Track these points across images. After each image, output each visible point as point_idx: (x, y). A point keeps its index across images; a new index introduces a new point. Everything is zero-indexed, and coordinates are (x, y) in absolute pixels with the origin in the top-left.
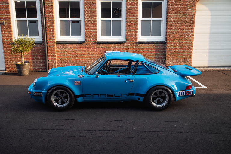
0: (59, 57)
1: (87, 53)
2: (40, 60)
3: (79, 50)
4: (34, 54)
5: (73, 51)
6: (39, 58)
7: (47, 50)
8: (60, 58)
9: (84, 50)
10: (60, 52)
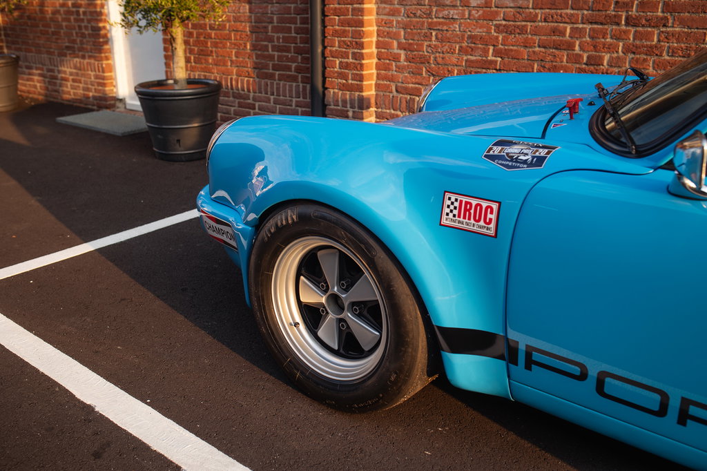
0: (387, 68)
1: (577, 59)
2: (294, 79)
3: (523, 30)
4: (271, 40)
5: (477, 32)
6: (289, 68)
7: (324, 15)
8: (392, 79)
9: (554, 31)
10: (395, 36)
